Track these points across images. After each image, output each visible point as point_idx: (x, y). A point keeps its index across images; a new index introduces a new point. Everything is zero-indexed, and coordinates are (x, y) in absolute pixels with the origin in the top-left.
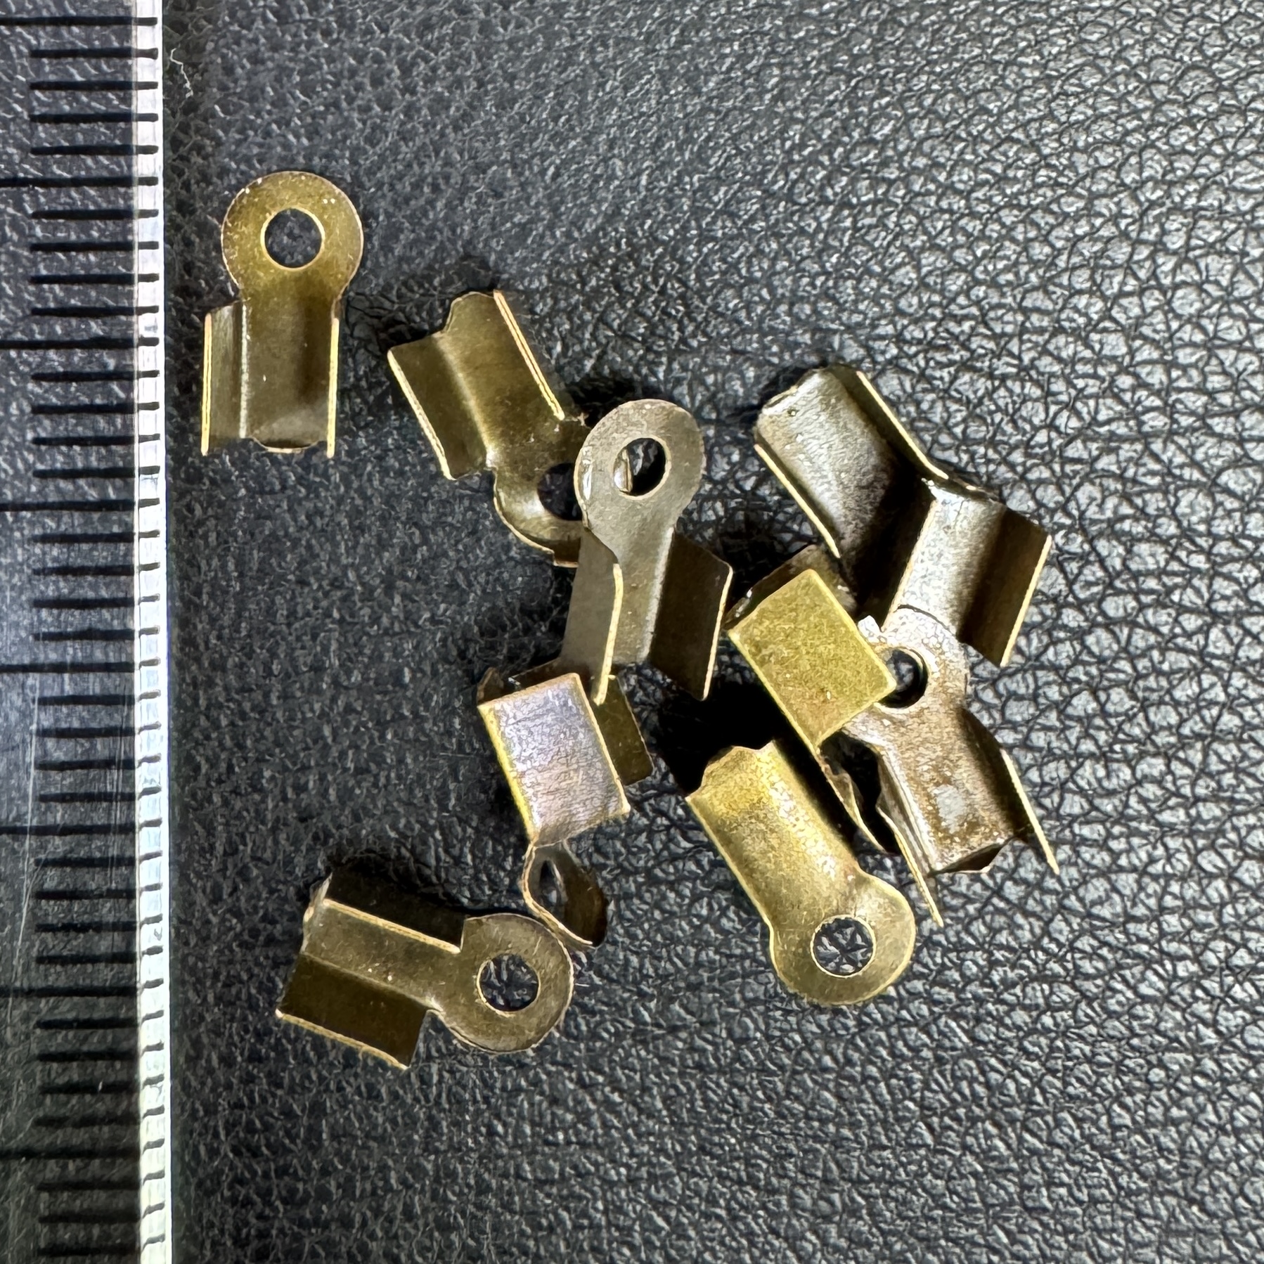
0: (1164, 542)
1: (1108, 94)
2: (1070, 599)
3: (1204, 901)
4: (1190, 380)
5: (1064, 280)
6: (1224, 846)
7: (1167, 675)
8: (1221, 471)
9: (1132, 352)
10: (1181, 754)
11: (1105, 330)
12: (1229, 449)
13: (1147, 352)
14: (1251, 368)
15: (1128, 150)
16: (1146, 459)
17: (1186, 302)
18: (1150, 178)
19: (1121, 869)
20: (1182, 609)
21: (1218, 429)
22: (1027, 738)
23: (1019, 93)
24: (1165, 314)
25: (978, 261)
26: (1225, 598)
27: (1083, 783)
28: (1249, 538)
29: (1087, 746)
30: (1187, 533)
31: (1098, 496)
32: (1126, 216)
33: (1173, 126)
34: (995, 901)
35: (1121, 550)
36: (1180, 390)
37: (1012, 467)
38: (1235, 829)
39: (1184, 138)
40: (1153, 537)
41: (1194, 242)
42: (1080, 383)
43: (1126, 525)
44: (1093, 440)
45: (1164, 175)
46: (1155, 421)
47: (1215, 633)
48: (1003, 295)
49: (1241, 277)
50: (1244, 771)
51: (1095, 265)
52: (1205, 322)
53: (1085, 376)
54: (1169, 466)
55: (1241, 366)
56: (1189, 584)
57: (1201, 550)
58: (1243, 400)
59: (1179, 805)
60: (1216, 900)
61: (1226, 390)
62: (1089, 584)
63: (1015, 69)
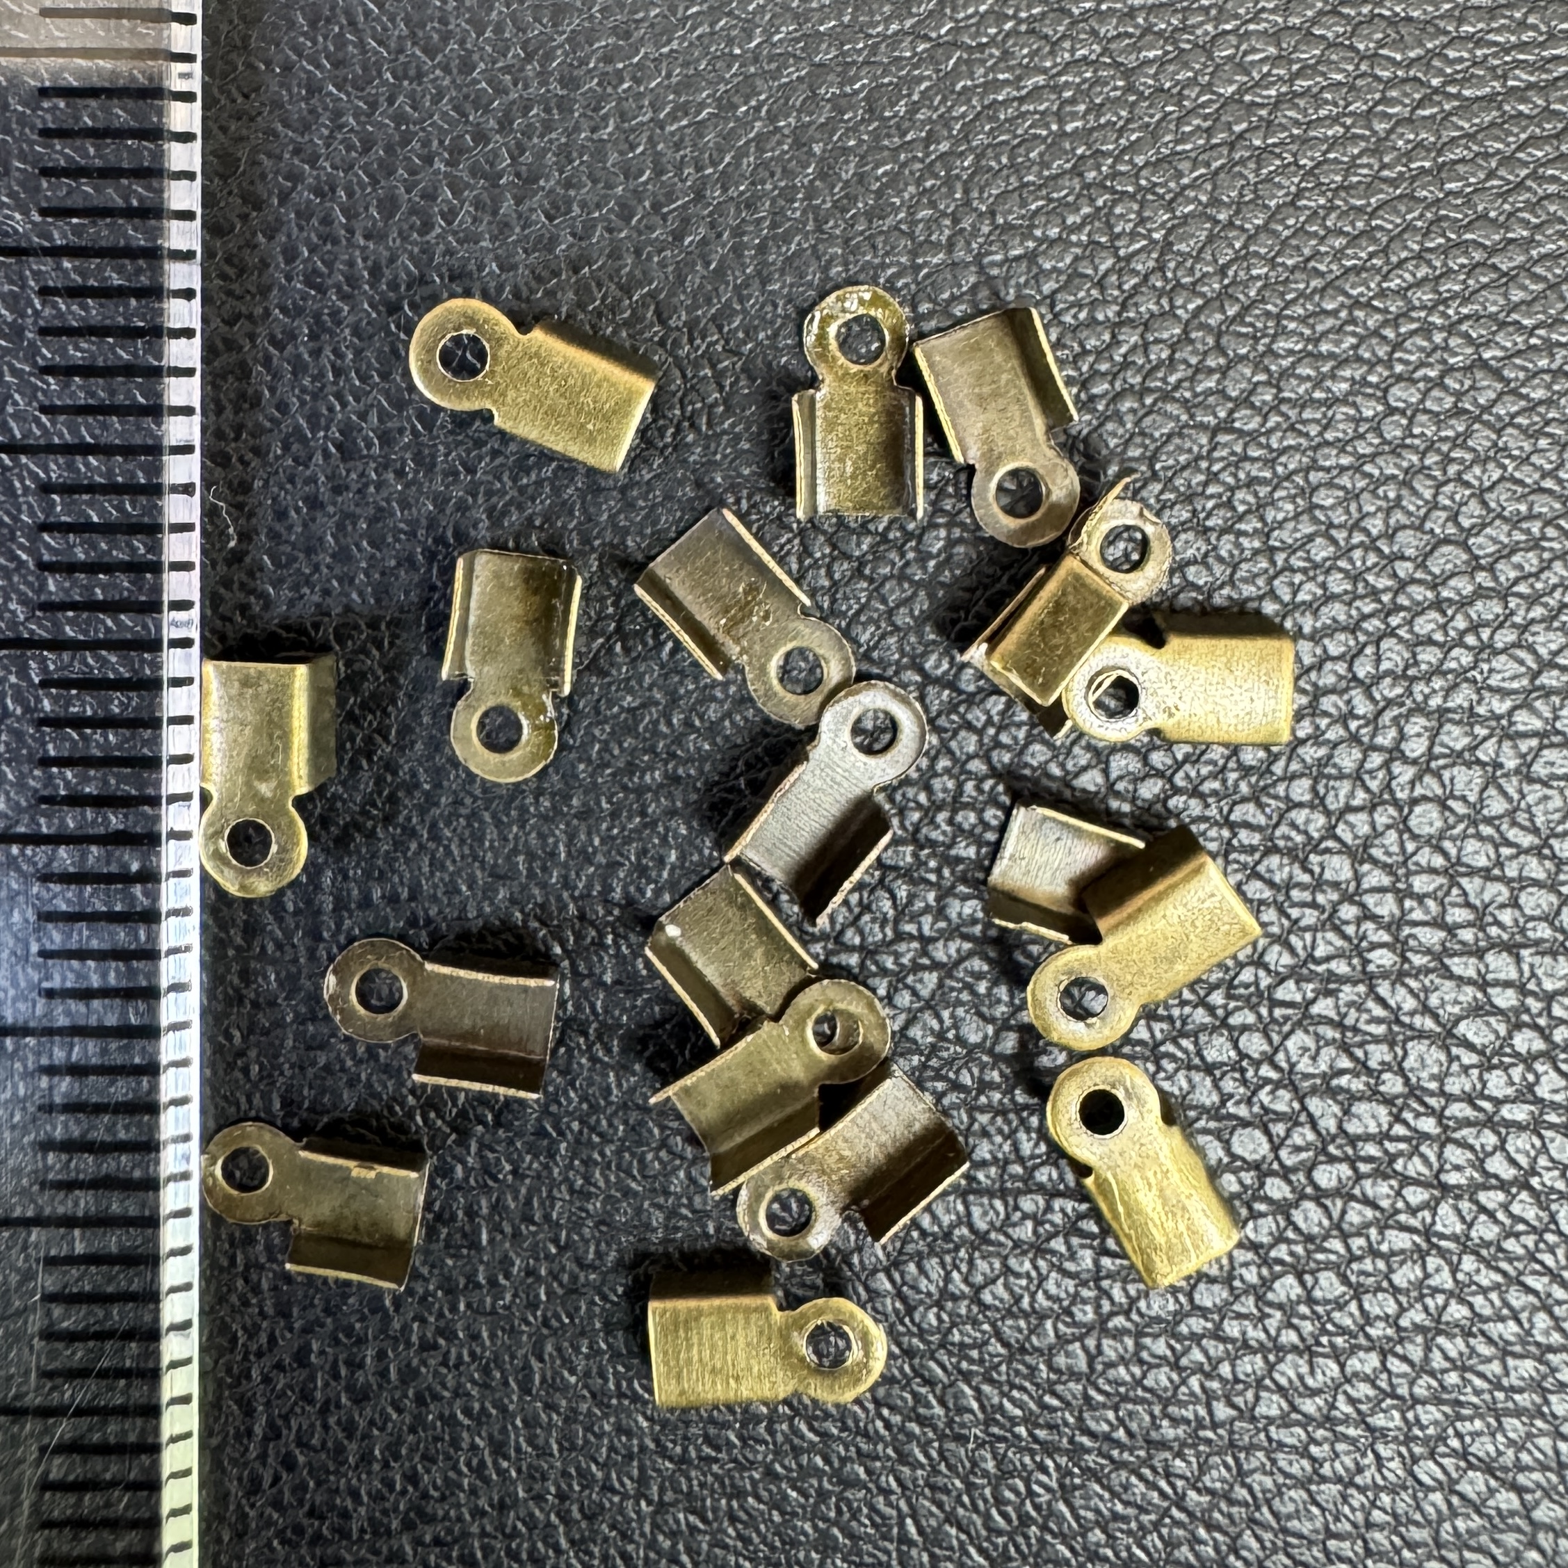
0: (1388, 1101)
1: (1341, 570)
2: (1275, 1166)
3: (1418, 1517)
4: (1427, 912)
5: (1281, 789)
6: (1444, 1455)
7: (1386, 1257)
8: (1458, 1020)
9: (1358, 878)
10: (1399, 1349)
11: (1327, 851)
12: (1469, 993)
13: (1375, 878)
14: (1500, 899)
15: (1362, 638)
16: (1371, 1004)
17: (1426, 819)
18: (1388, 673)
19: (1324, 1479)
20: (1406, 1181)
21: (1457, 970)
22: (1218, 1326)
23: (1235, 567)
24: (1401, 833)
25: (1179, 765)
26: (1458, 1168)
27: (1283, 1381)
28: (1489, 1098)
29: (1289, 1337)
30: (1414, 1091)
31: (1313, 1046)
32: (1357, 717)
33: (1418, 610)
34: (1175, 1512)
35: (1336, 1109)
36: (1415, 924)
37: (1211, 1010)
38: (1459, 1435)
39: (1432, 626)
40: (1374, 1095)
41: (1438, 750)
42: (1295, 913)
43: (1343, 1081)
44: (1309, 981)
45: (1406, 668)
46: (1383, 958)
47: (1445, 1209)
48: (1207, 806)
49: (1492, 791)
50: (1471, 1370)
51: (1319, 772)
52: (1447, 845)
53: (1303, 905)
54: (1396, 1012)
55: (1487, 897)
56: (1416, 1151)
57: (1431, 1112)
58: (1489, 937)
59: (1394, 1407)
60: (1434, 1516)
61: (1470, 924)
62: (1297, 1149)
63: (1232, 537)
